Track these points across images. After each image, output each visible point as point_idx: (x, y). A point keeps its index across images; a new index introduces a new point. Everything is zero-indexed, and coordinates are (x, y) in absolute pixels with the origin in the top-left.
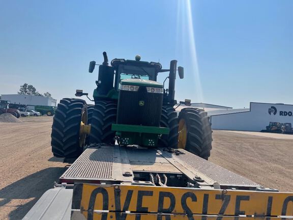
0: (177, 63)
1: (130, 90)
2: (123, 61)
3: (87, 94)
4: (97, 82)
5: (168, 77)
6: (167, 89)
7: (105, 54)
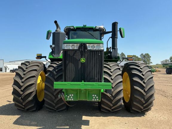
0: (118, 25)
1: (71, 48)
2: (73, 28)
3: (45, 57)
4: (51, 46)
5: (111, 37)
6: (110, 48)
7: (56, 22)
